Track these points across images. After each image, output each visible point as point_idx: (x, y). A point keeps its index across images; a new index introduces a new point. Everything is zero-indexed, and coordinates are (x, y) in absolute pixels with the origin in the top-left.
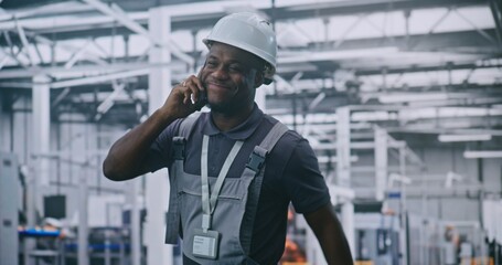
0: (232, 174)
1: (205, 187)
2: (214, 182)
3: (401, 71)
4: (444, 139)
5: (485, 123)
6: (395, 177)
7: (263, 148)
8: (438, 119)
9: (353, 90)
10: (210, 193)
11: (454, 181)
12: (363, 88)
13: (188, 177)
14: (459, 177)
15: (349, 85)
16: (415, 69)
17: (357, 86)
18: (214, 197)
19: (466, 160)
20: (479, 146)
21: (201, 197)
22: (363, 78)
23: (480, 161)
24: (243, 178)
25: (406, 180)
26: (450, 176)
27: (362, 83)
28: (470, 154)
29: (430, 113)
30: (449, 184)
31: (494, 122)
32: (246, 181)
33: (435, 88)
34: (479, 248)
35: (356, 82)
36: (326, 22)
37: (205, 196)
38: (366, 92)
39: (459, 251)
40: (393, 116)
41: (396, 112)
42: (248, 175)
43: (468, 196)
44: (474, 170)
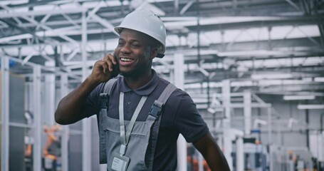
0: (140, 119)
1: (122, 127)
2: (128, 123)
3: (264, 59)
4: (287, 98)
5: (311, 88)
6: (257, 121)
7: (160, 102)
8: (282, 85)
9: (234, 70)
10: (126, 131)
11: (293, 123)
12: (239, 68)
13: (111, 120)
14: (296, 121)
15: (232, 67)
16: (271, 57)
17: (236, 67)
18: (128, 134)
19: (298, 110)
20: (306, 102)
21: (119, 134)
22: (240, 63)
23: (307, 111)
24: (147, 122)
25: (263, 122)
26: (291, 121)
27: (238, 66)
28: (301, 107)
29: (278, 82)
30: (290, 125)
31: (317, 88)
32: (149, 124)
33: (282, 68)
34: (308, 163)
35: (235, 65)
36: (223, 33)
37: (122, 133)
40: (255, 84)
42: (150, 119)
43: (301, 132)
44: (304, 116)
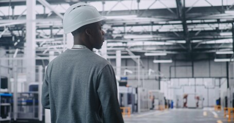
3: (132, 25)
4: (147, 54)
5: (163, 48)
6: (126, 71)
8: (143, 46)
9: (110, 33)
11: (151, 72)
12: (114, 32)
14: (153, 71)
15: (108, 31)
16: (137, 25)
17: (112, 31)
19: (153, 63)
20: (159, 58)
22: (114, 28)
23: (159, 64)
25: (130, 72)
26: (150, 70)
27: (114, 30)
28: (156, 61)
29: (140, 43)
30: (150, 74)
31: (167, 48)
33: (144, 33)
34: (161, 101)
35: (111, 30)
36: (104, 3)
38: (115, 34)
39: (153, 102)
40: (125, 45)
41: (126, 43)
43: (156, 79)
44: (157, 67)
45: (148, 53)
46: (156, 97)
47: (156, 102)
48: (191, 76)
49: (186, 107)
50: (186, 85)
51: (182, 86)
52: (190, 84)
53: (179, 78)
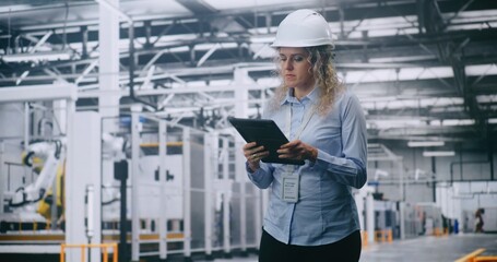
45: (414, 141)
46: (428, 214)
47: (429, 223)
48: (489, 177)
49: (482, 231)
50: (482, 193)
51: (475, 193)
52: (489, 191)
53: (470, 181)
